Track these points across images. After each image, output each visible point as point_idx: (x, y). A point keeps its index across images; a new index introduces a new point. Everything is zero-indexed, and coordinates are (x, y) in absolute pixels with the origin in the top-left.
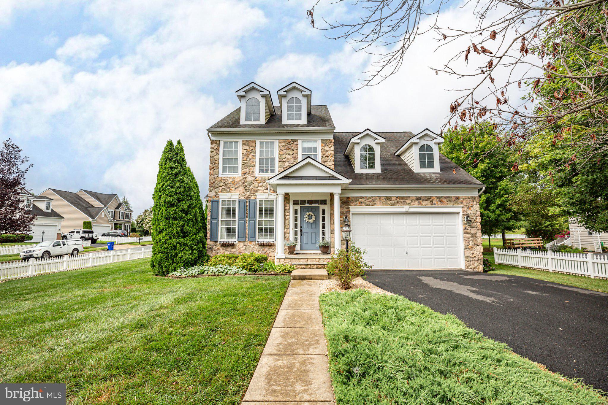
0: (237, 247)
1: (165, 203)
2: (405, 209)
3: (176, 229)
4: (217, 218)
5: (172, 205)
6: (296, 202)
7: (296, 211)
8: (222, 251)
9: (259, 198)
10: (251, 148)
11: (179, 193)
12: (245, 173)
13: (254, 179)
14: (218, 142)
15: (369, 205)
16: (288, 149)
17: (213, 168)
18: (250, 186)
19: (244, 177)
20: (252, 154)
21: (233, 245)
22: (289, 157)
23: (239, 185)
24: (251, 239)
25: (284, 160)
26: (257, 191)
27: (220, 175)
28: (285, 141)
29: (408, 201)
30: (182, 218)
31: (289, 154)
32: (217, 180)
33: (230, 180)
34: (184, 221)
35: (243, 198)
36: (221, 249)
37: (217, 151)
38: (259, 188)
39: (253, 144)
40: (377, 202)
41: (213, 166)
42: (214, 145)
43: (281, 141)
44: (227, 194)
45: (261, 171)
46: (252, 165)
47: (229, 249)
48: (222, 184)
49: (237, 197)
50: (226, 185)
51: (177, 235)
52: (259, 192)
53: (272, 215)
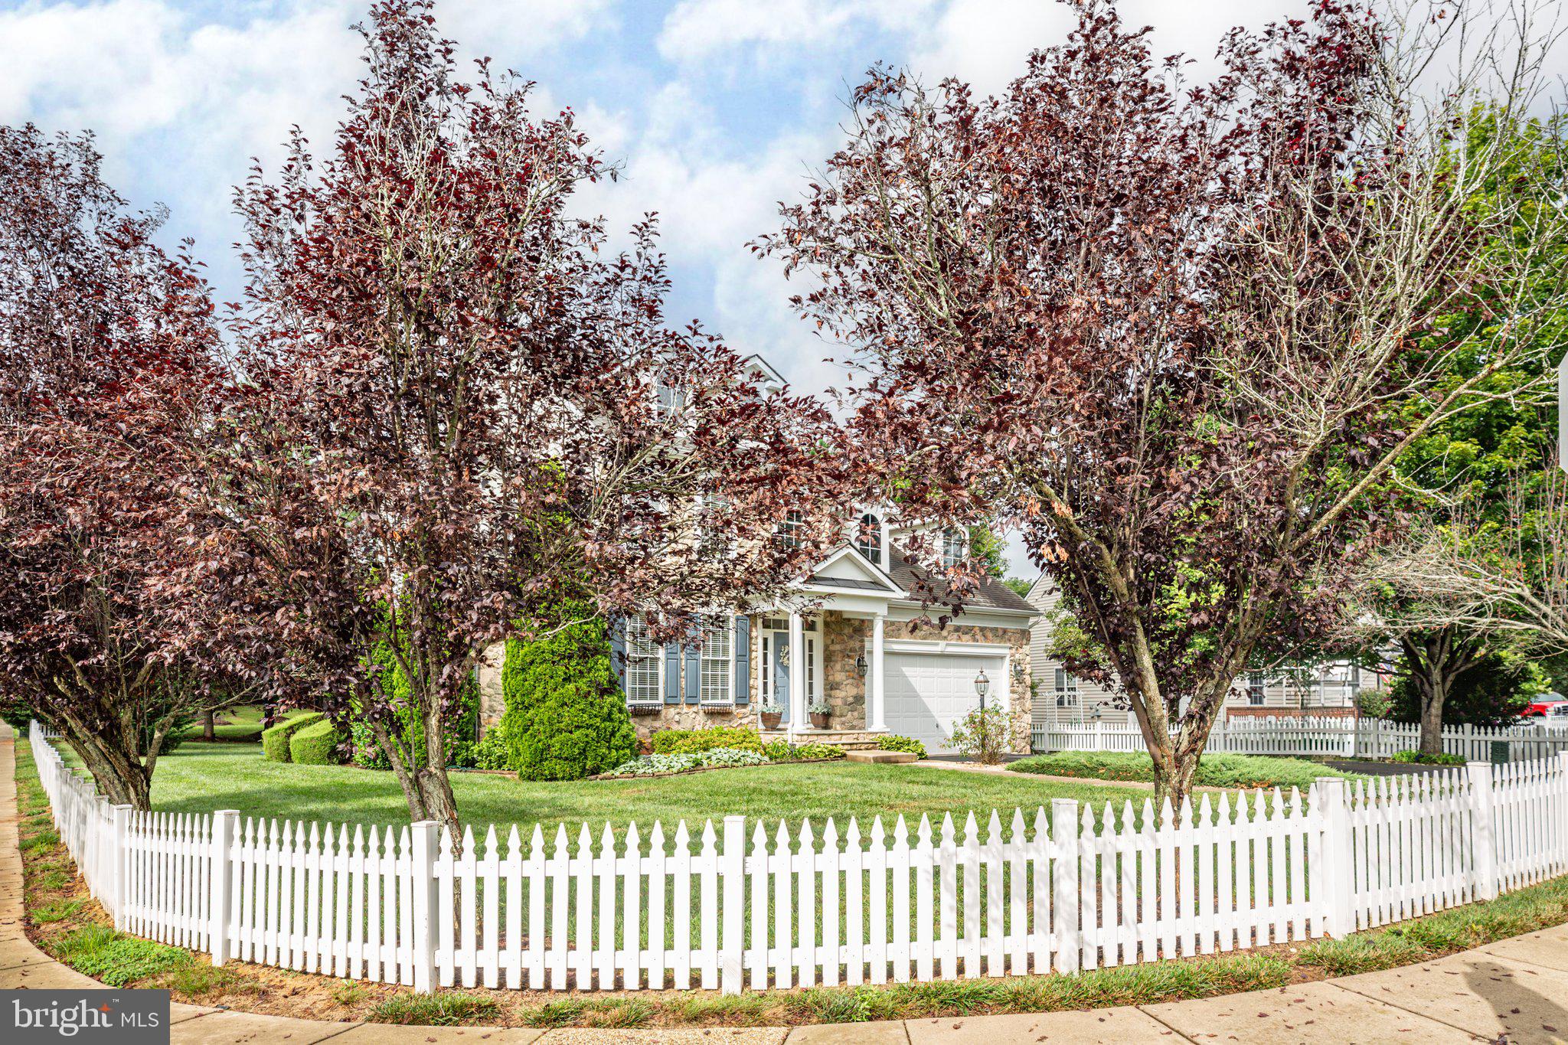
2: (940, 647)
6: (766, 624)
7: (765, 641)
21: (654, 714)
24: (692, 701)
29: (945, 633)
47: (648, 721)
53: (725, 650)
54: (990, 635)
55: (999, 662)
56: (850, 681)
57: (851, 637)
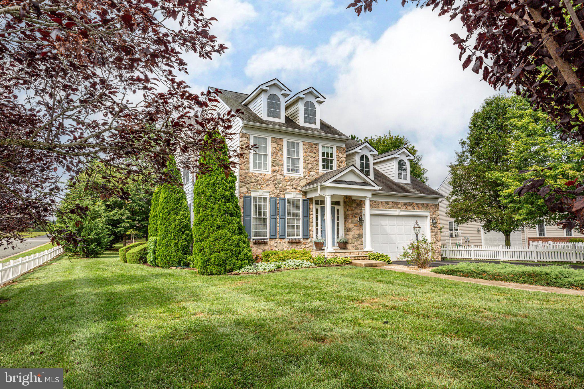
0: (269, 244)
2: (397, 212)
4: (249, 215)
6: (316, 203)
7: (317, 210)
8: (255, 249)
9: (287, 196)
10: (280, 146)
12: (275, 171)
13: (282, 177)
14: (248, 136)
16: (311, 151)
17: (244, 162)
18: (279, 184)
19: (274, 174)
20: (281, 153)
21: (265, 243)
22: (312, 159)
23: (269, 182)
24: (282, 237)
25: (308, 162)
26: (285, 190)
27: (251, 171)
28: (308, 144)
29: (399, 206)
31: (312, 157)
32: (248, 175)
33: (260, 176)
35: (273, 196)
36: (254, 246)
37: (247, 145)
38: (287, 187)
39: (281, 143)
40: (380, 205)
42: (244, 138)
43: (305, 143)
44: (260, 190)
45: (288, 170)
46: (281, 164)
47: (262, 247)
48: (253, 180)
49: (268, 194)
50: (258, 181)
52: (287, 190)
53: (298, 214)
54: (420, 206)
55: (425, 219)
56: (356, 227)
57: (356, 208)
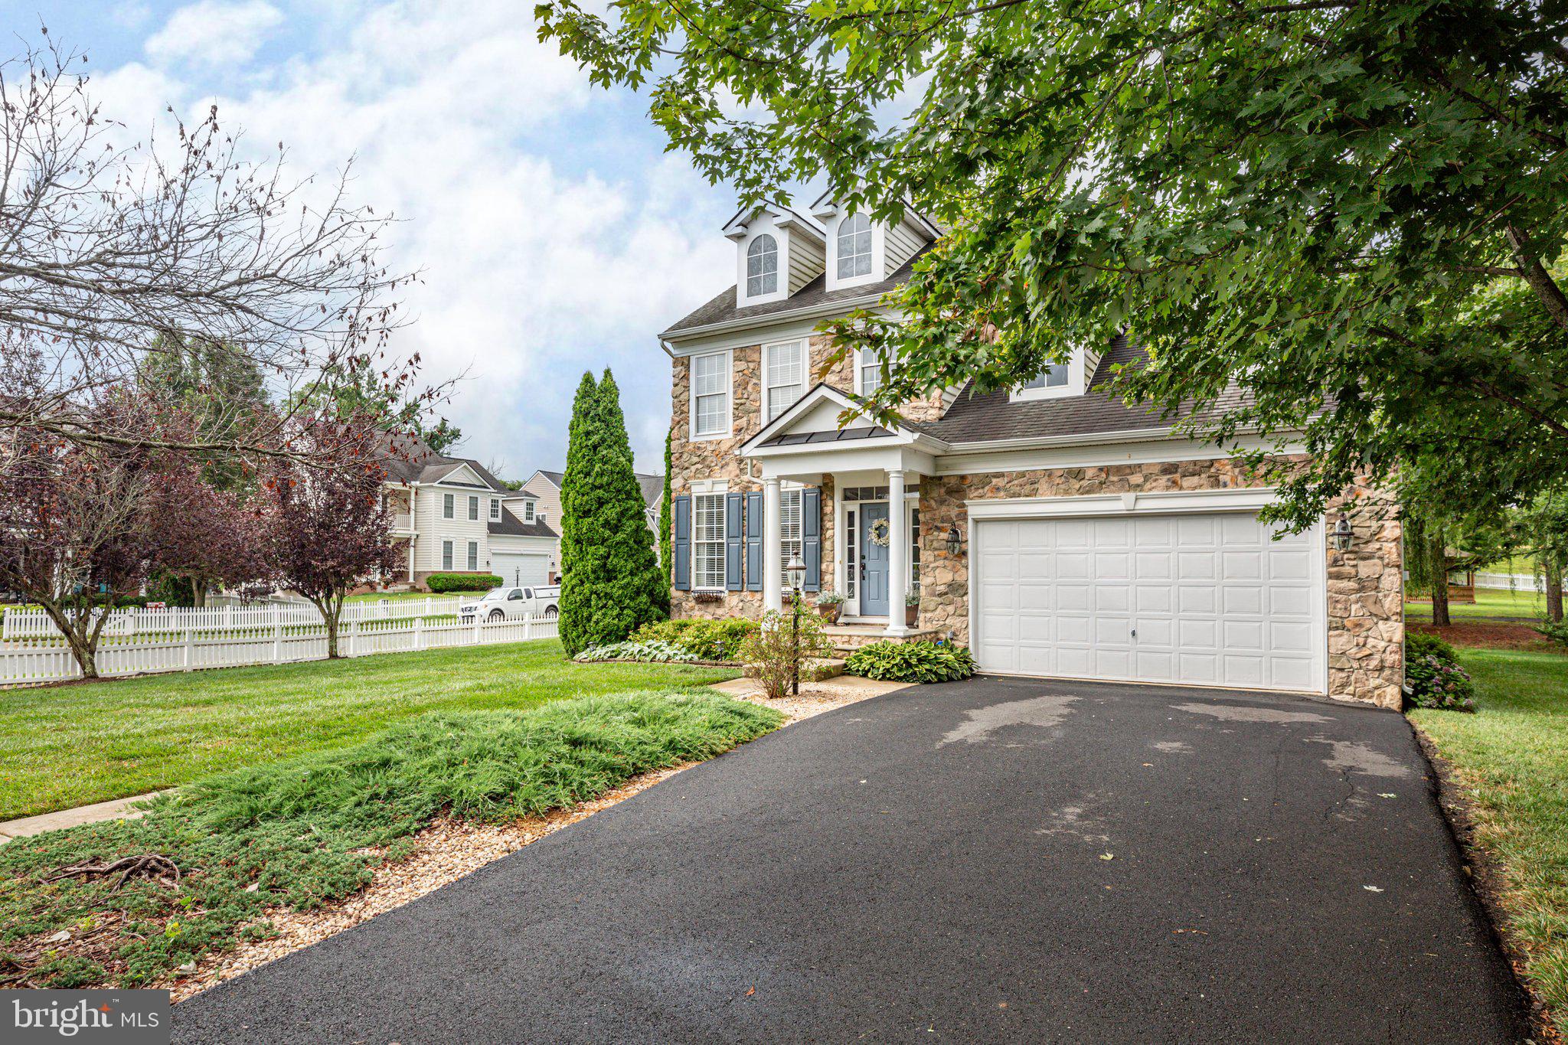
0: (726, 604)
1: (575, 510)
2: (1124, 502)
3: (591, 563)
4: (687, 538)
5: (586, 513)
6: (849, 495)
7: (851, 515)
10: (752, 365)
11: (601, 487)
12: (741, 430)
14: (686, 362)
15: (1019, 496)
17: (678, 422)
19: (738, 438)
20: (754, 381)
22: (834, 379)
23: (727, 458)
24: (753, 587)
27: (692, 439)
28: (824, 339)
30: (604, 541)
32: (686, 449)
33: (710, 448)
34: (608, 547)
35: (736, 490)
36: (697, 608)
37: (684, 383)
39: (755, 356)
40: (1043, 486)
41: (677, 419)
42: (679, 368)
43: (813, 341)
44: (705, 481)
46: (754, 408)
47: (712, 608)
48: (695, 459)
49: (726, 487)
50: (704, 459)
51: (592, 577)
53: (796, 530)
56: (940, 563)
57: (942, 502)
